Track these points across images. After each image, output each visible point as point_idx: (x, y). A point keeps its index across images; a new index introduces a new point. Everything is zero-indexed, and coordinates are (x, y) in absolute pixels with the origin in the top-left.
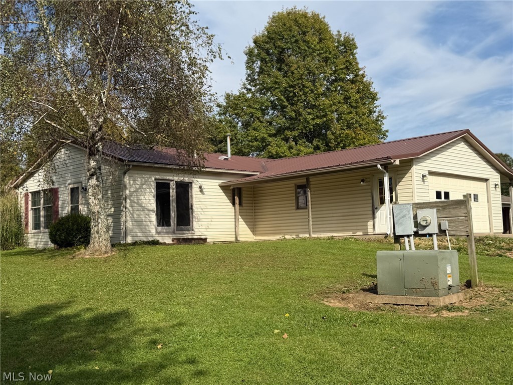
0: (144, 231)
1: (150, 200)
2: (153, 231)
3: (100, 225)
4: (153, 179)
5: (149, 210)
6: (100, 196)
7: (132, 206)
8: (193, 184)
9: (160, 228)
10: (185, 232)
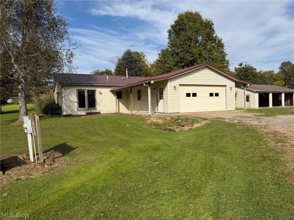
0: (72, 110)
1: (74, 98)
2: (76, 110)
3: (22, 112)
4: (76, 89)
5: (74, 102)
6: (23, 100)
7: (65, 101)
8: (96, 91)
9: (80, 109)
10: (92, 110)
